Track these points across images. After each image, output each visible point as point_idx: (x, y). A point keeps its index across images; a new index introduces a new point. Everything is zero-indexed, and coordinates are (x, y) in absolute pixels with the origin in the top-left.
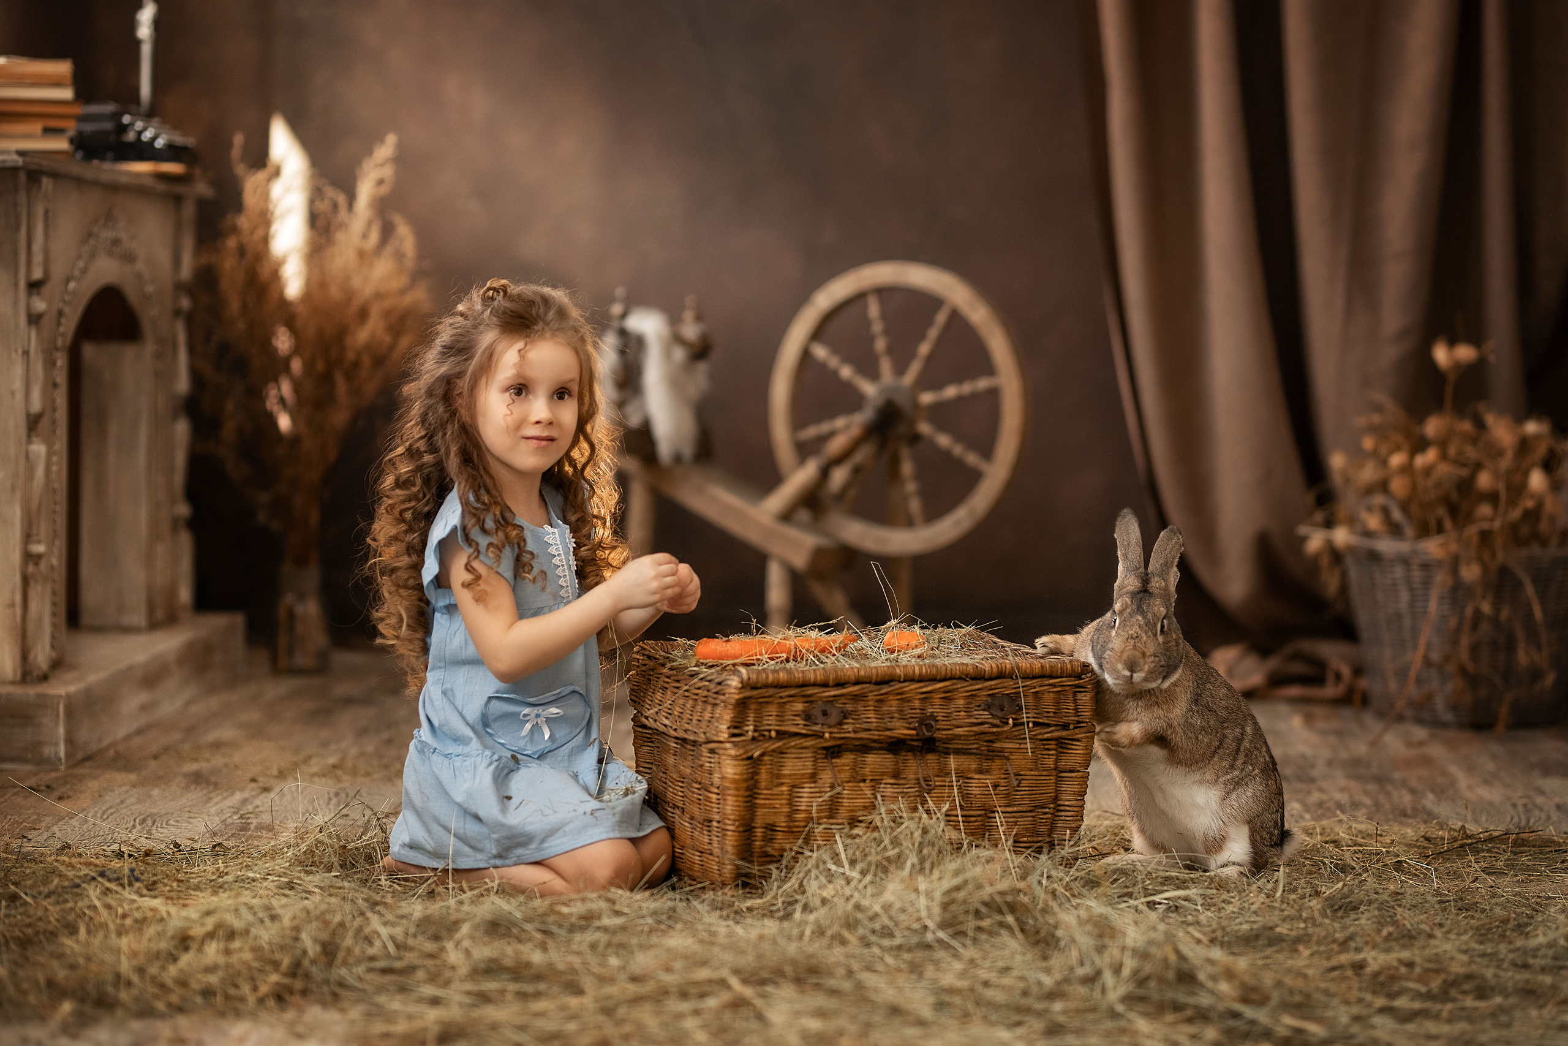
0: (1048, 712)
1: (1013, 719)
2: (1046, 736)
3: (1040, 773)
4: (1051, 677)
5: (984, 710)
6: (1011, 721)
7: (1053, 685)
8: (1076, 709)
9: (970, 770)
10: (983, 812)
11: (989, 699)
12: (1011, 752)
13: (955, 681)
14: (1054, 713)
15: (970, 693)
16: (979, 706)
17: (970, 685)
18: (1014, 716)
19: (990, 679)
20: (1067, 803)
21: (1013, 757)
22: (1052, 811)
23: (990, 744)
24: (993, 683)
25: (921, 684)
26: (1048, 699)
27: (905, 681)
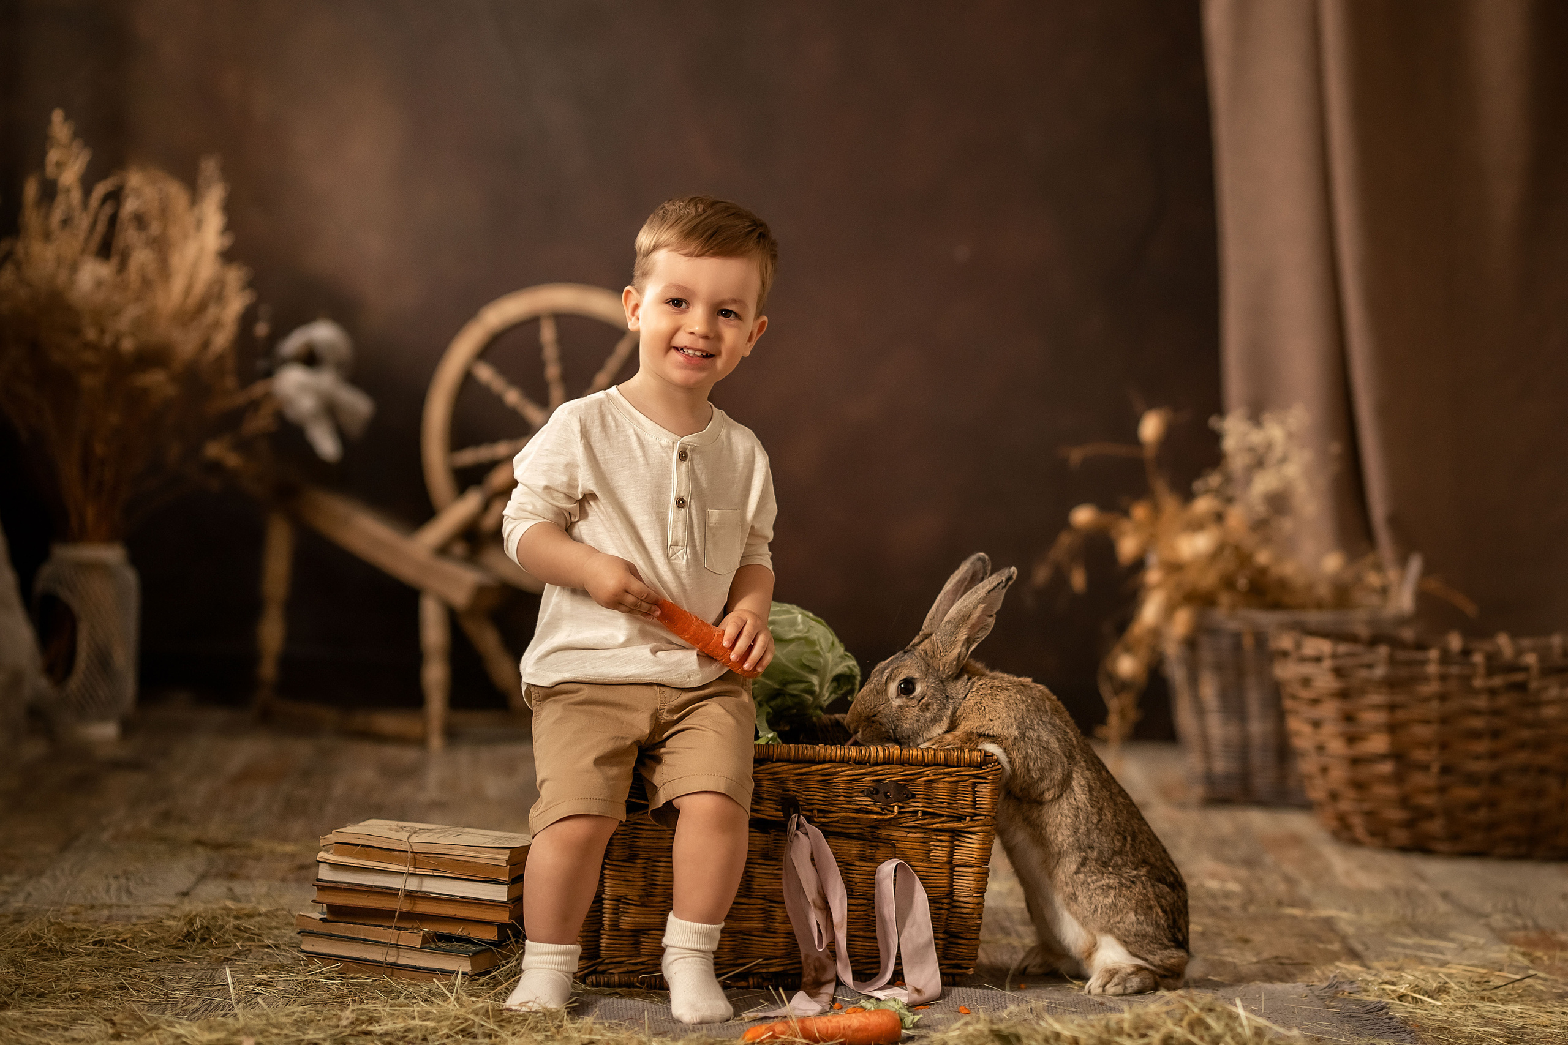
0: (942, 803)
1: (900, 808)
2: (935, 826)
3: (930, 865)
4: (947, 766)
5: (866, 796)
6: (896, 809)
7: (949, 774)
8: (974, 801)
9: (849, 855)
10: (865, 902)
11: (874, 785)
12: (897, 841)
13: (835, 764)
14: (949, 803)
15: (852, 778)
16: (861, 792)
17: (852, 770)
18: (900, 804)
19: (877, 764)
20: (962, 899)
21: (899, 846)
22: (946, 907)
23: (874, 830)
24: (878, 768)
25: (796, 766)
26: (942, 787)
27: (778, 761)
